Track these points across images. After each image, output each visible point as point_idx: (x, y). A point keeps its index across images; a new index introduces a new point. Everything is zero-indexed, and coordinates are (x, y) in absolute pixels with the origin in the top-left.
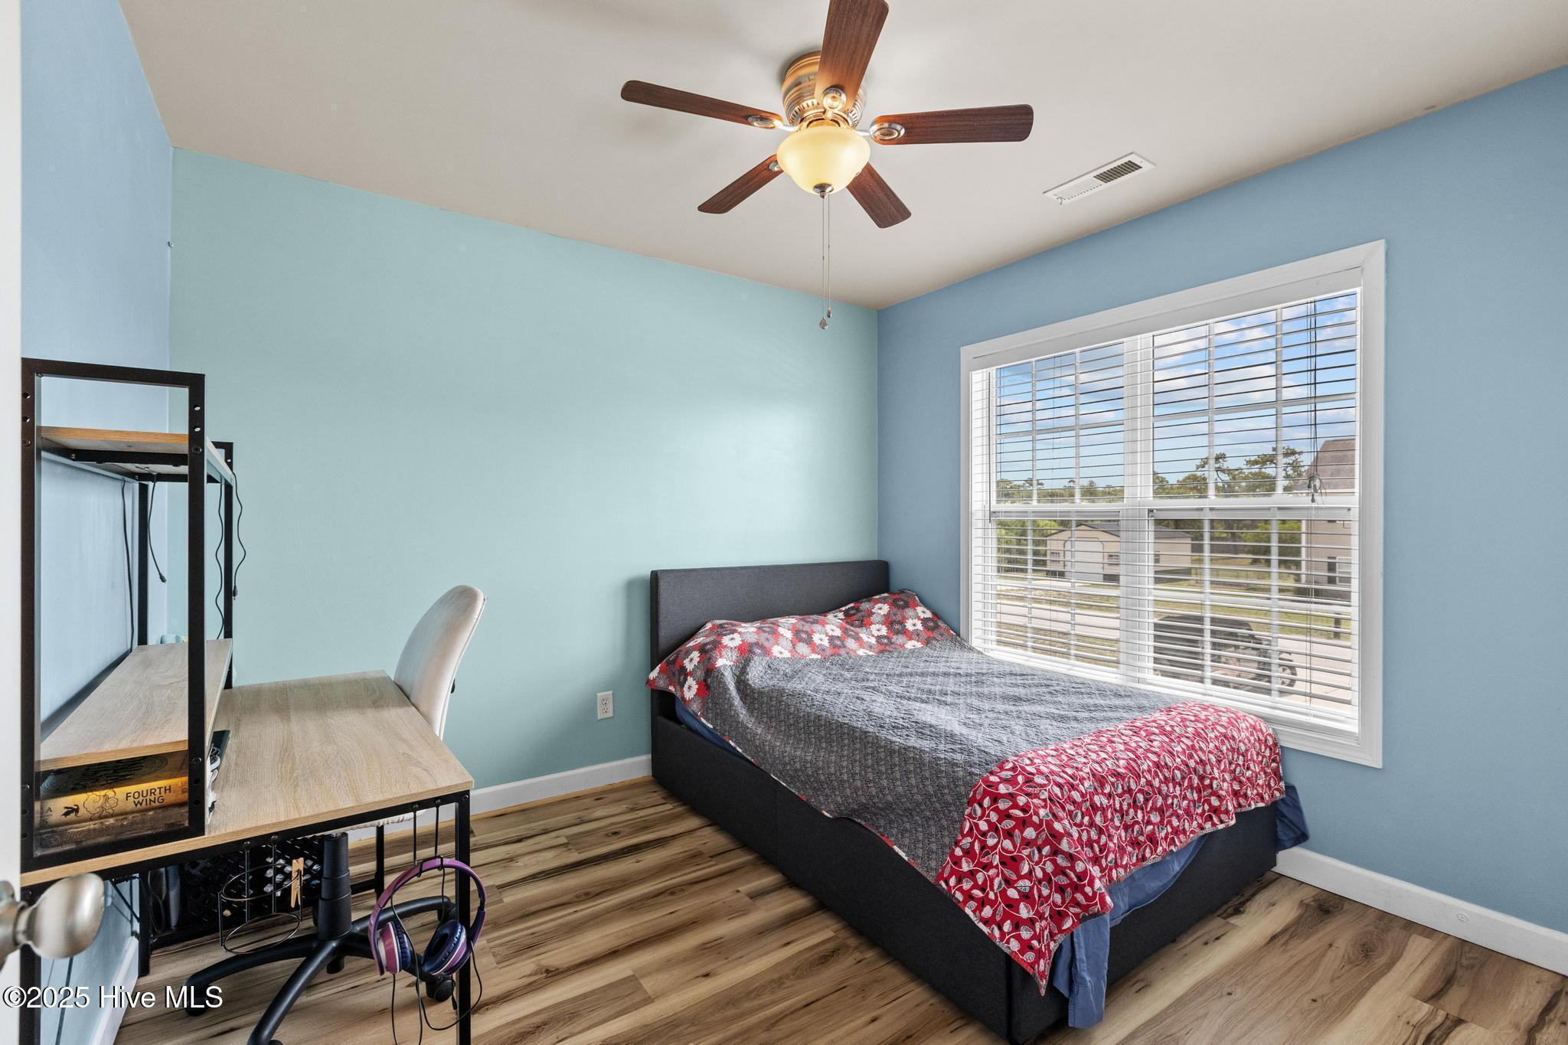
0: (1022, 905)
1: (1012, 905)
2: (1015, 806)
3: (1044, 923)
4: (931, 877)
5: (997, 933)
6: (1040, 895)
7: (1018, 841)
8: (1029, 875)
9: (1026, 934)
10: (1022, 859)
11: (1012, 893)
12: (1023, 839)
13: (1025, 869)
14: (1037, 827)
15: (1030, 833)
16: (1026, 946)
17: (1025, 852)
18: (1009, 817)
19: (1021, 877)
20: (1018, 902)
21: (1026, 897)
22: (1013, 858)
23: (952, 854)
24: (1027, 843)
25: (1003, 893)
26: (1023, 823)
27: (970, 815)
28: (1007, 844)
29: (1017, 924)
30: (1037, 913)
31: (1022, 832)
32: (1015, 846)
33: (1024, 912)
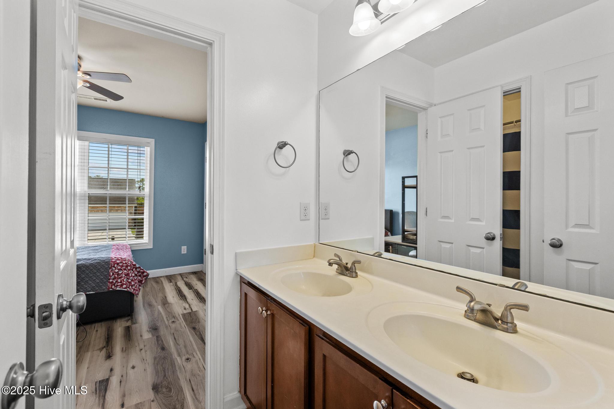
0: (132, 282)
1: (130, 283)
2: (124, 264)
3: (137, 284)
4: (106, 290)
5: (129, 289)
6: (134, 279)
7: (127, 270)
8: (131, 276)
9: (134, 287)
10: (129, 273)
11: (130, 281)
12: (128, 269)
13: (130, 275)
14: (130, 266)
15: (129, 268)
16: (134, 290)
17: (130, 272)
18: (123, 266)
19: (130, 277)
20: (131, 282)
21: (132, 280)
22: (128, 274)
23: (109, 282)
24: (129, 270)
25: (128, 281)
26: (127, 266)
27: (111, 271)
28: (125, 271)
29: (132, 286)
30: (135, 283)
31: (127, 268)
32: (127, 271)
33: (133, 283)
